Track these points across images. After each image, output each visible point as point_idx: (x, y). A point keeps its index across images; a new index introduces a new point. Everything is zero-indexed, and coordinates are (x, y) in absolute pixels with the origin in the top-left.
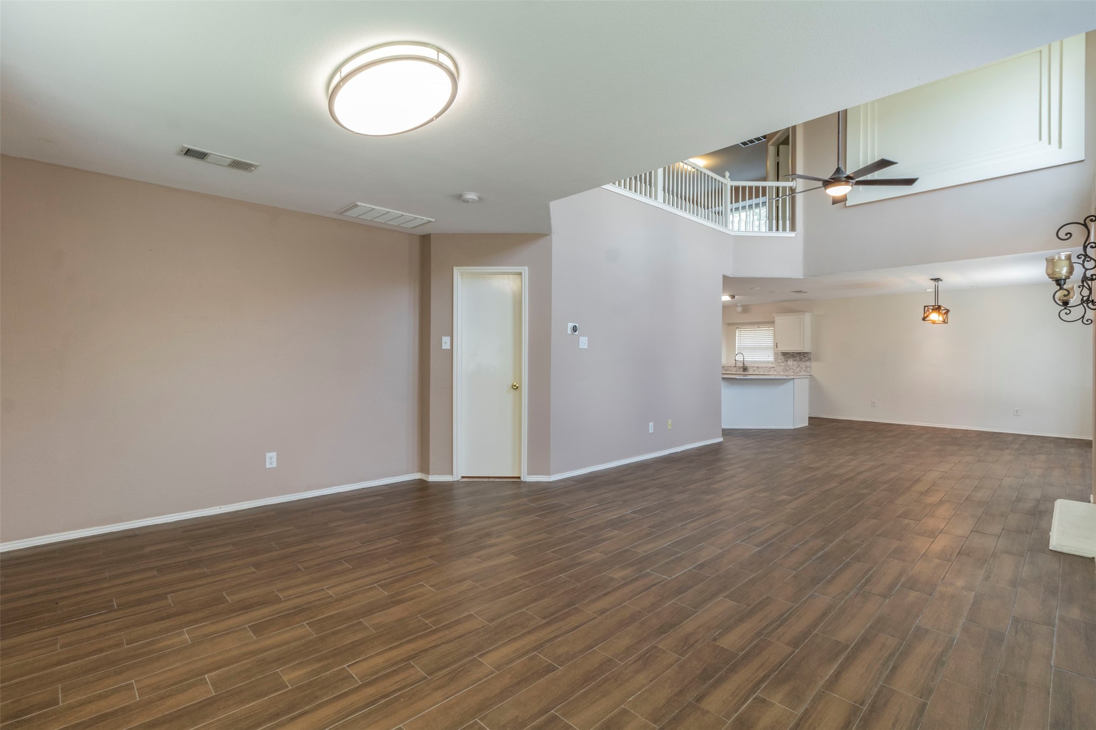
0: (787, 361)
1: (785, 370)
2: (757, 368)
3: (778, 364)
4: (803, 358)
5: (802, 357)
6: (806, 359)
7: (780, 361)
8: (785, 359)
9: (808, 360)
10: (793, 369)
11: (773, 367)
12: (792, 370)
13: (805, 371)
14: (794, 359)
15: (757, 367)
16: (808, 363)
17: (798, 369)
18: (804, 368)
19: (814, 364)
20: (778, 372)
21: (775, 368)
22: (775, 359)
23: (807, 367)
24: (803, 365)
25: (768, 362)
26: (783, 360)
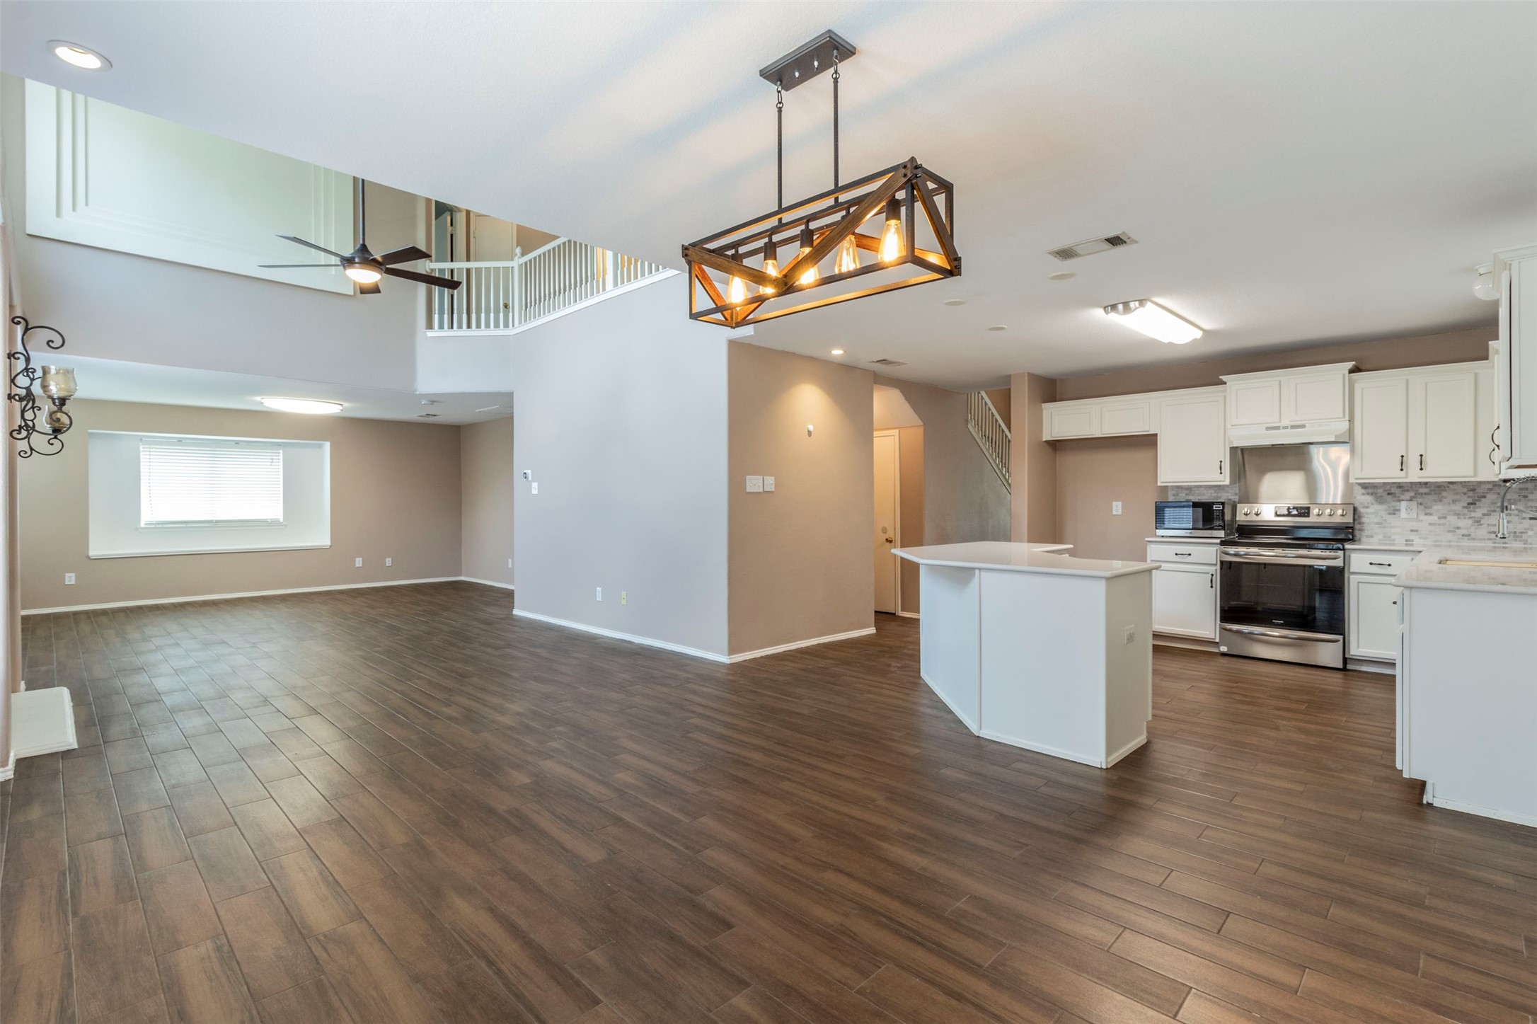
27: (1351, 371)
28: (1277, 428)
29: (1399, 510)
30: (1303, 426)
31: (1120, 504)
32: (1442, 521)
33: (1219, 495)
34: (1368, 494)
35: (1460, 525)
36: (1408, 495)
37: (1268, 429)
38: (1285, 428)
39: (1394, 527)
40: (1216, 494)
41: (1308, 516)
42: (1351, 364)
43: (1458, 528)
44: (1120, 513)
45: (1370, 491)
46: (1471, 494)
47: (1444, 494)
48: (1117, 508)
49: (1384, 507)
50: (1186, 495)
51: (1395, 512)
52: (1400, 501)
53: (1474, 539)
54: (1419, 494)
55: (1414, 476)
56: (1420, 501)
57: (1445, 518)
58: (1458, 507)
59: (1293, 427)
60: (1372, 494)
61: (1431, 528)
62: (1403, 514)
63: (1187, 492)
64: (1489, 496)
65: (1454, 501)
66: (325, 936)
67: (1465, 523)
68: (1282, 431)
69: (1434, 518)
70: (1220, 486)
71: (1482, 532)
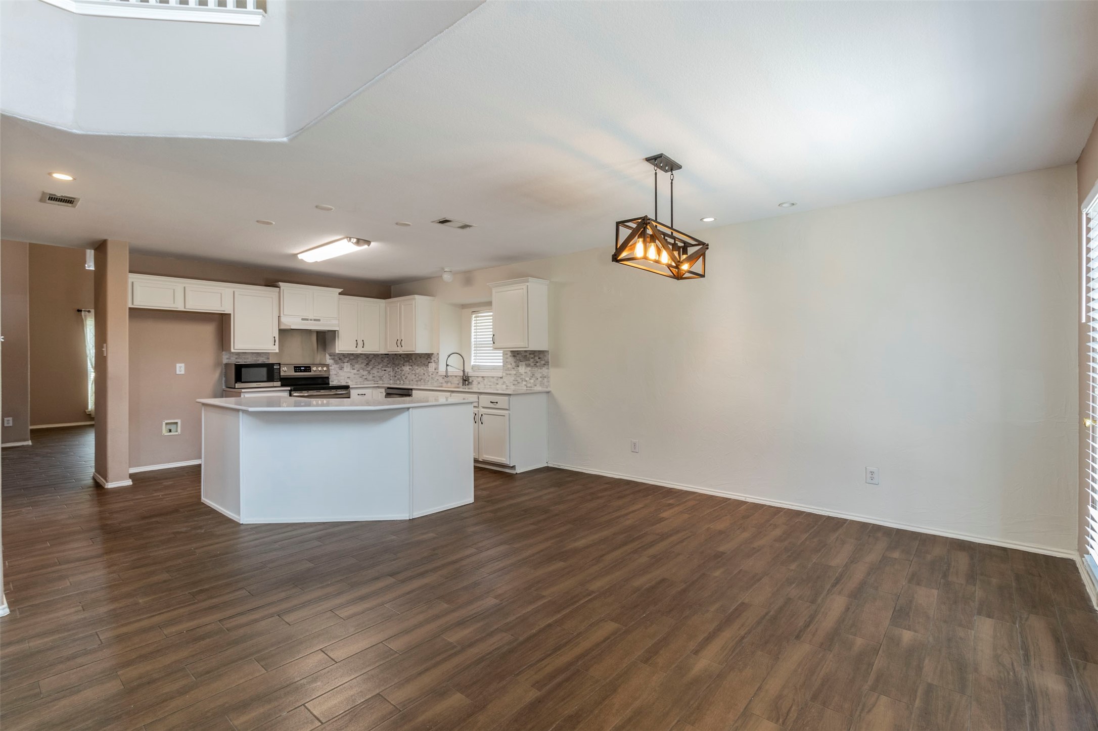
0: (518, 366)
1: (517, 383)
2: (481, 379)
3: (508, 372)
4: (538, 360)
5: (537, 358)
6: (543, 362)
7: (509, 366)
8: (515, 362)
9: (544, 364)
10: (526, 381)
11: (501, 378)
12: (524, 383)
13: (542, 384)
14: (527, 362)
15: (483, 377)
16: (544, 370)
17: (532, 381)
18: (540, 379)
19: (553, 372)
20: (507, 386)
21: (505, 379)
22: (505, 362)
23: (543, 377)
24: (539, 372)
25: (494, 368)
26: (514, 364)
27: (340, 294)
28: (307, 320)
29: (343, 367)
30: (319, 320)
31: (183, 365)
32: (358, 372)
33: (258, 359)
34: (332, 359)
35: (364, 374)
36: (347, 359)
37: (303, 319)
38: (311, 320)
39: (341, 376)
40: (256, 359)
41: (310, 372)
42: (340, 290)
43: (363, 376)
44: (183, 372)
45: (333, 357)
46: (367, 359)
47: (359, 359)
48: (180, 368)
49: (338, 366)
50: (236, 358)
51: (341, 368)
52: (344, 363)
53: (368, 380)
54: (351, 359)
55: (360, 351)
56: (351, 362)
57: (359, 371)
58: (363, 366)
59: (315, 320)
60: (333, 359)
61: (354, 376)
62: (345, 369)
63: (236, 356)
64: (372, 360)
65: (362, 363)
66: (778, 720)
67: (365, 373)
68: (309, 321)
69: (355, 371)
70: (258, 353)
71: (370, 377)
